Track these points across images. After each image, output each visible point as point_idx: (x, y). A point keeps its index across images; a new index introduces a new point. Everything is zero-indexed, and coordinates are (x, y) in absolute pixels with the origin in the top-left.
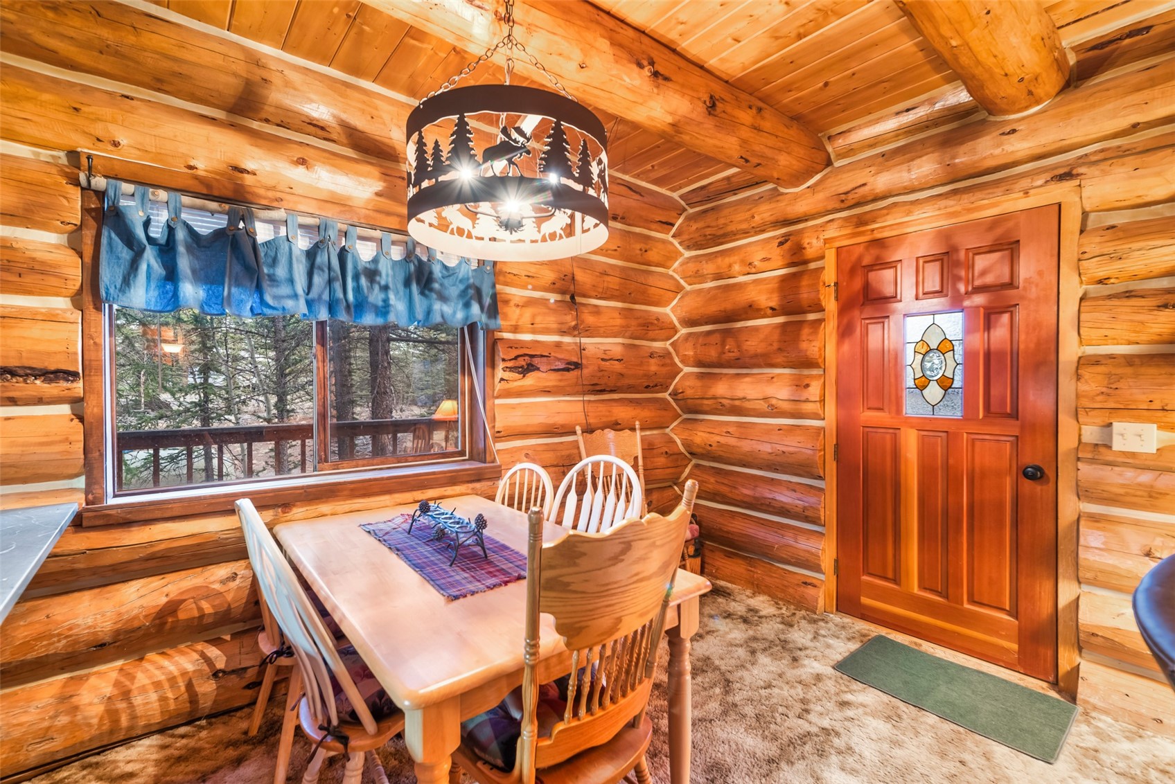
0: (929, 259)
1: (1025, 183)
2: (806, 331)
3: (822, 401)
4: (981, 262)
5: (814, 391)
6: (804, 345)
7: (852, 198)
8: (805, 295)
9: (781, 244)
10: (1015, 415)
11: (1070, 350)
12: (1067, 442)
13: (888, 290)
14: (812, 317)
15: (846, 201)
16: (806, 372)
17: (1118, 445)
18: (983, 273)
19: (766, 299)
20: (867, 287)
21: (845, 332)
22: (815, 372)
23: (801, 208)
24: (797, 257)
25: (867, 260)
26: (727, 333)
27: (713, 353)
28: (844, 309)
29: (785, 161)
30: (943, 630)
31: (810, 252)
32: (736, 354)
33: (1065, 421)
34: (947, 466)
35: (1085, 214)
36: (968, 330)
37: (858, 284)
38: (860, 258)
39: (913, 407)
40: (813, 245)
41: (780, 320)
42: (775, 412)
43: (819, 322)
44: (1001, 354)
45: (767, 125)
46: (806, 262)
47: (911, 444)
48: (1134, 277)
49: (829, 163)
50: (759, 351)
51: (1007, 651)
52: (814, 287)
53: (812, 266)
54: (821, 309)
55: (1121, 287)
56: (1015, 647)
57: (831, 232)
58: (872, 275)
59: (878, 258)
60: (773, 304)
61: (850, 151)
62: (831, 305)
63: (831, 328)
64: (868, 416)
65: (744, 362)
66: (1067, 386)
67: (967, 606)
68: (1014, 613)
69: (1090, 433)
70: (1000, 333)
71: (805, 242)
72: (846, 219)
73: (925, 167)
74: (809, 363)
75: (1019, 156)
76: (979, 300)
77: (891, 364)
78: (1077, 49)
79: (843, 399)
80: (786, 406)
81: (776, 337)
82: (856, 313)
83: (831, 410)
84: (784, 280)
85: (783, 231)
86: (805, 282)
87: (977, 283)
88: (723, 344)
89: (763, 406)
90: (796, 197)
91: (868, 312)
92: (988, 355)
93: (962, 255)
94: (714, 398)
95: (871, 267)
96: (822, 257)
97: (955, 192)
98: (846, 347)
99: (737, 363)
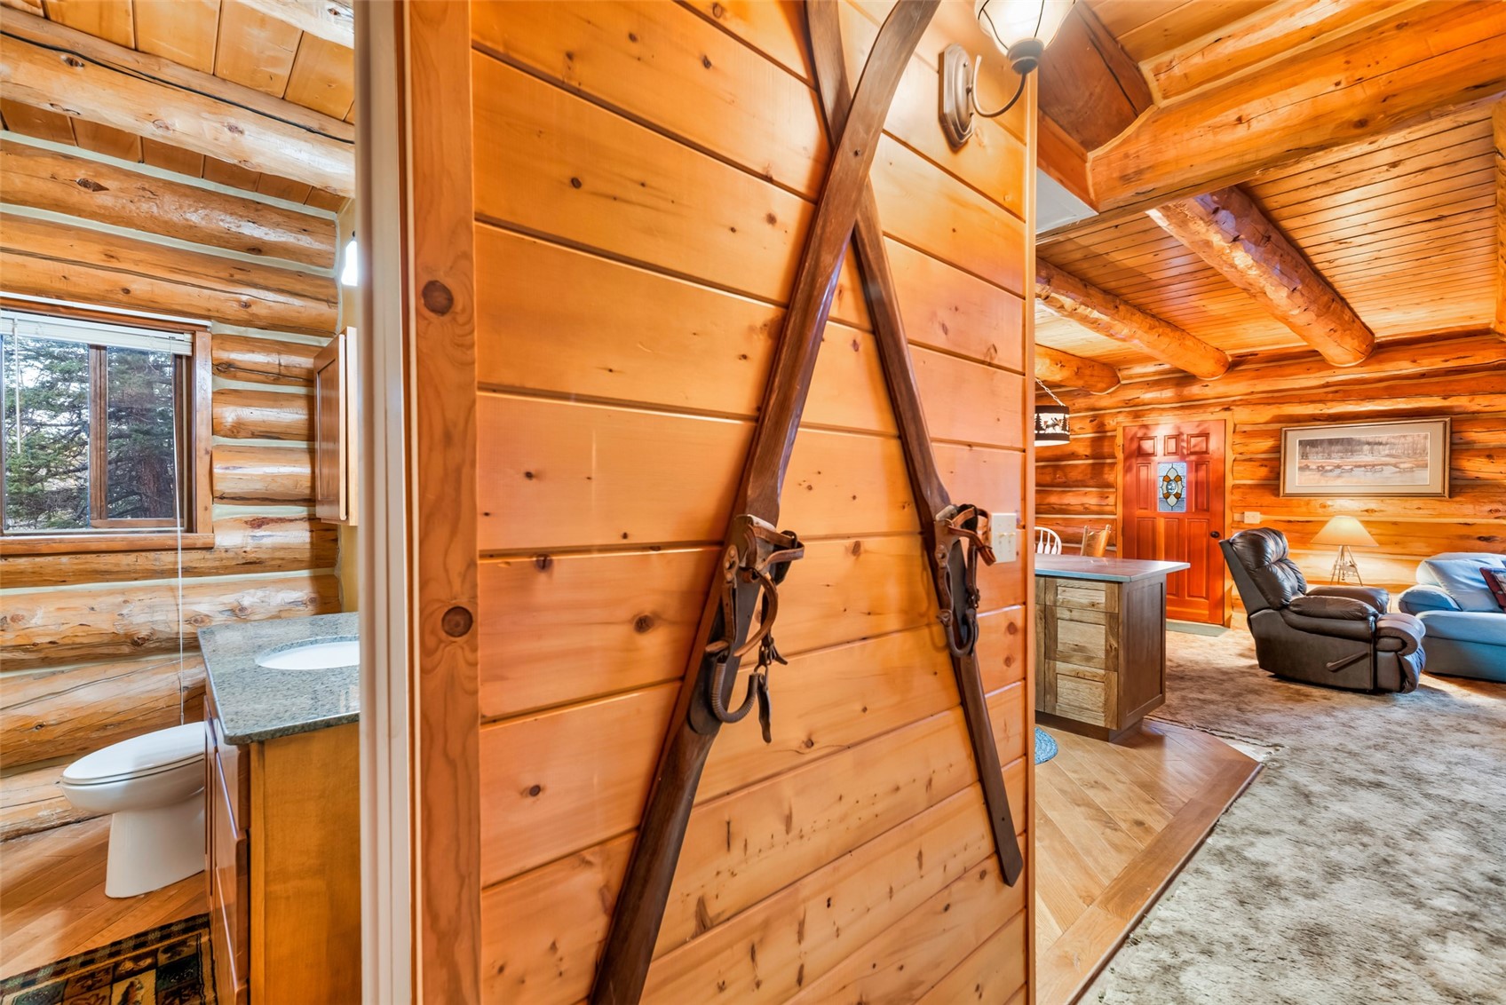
0: (1171, 437)
1: (1211, 409)
2: (1106, 469)
3: (1116, 505)
4: (1193, 441)
5: (1111, 500)
6: (1106, 476)
7: (1132, 403)
8: (1106, 450)
9: (1091, 421)
10: (1207, 510)
11: (1229, 482)
12: (1228, 521)
13: (1151, 451)
14: (1109, 461)
15: (1128, 403)
16: (1106, 490)
17: (1246, 521)
18: (1195, 446)
19: (1083, 449)
20: (1139, 447)
21: (1127, 470)
22: (1111, 490)
23: (1103, 403)
24: (1101, 428)
25: (1140, 435)
26: (1057, 468)
27: (1048, 479)
28: (1127, 458)
29: (1101, 385)
30: (1176, 612)
31: (1108, 428)
32: (1063, 480)
33: (1228, 512)
34: (1178, 535)
35: (1235, 425)
36: (1189, 471)
37: (1135, 446)
38: (1136, 434)
39: (1162, 508)
40: (1111, 423)
41: (1090, 461)
42: (1087, 511)
43: (1114, 464)
44: (1202, 483)
45: (1095, 373)
46: (1106, 432)
47: (1161, 525)
48: (1253, 453)
49: (1119, 382)
50: (1079, 478)
51: (1204, 615)
52: (1112, 446)
53: (1109, 434)
54: (1114, 457)
55: (1248, 457)
56: (1207, 612)
57: (1121, 418)
58: (1142, 442)
59: (1145, 434)
60: (1087, 454)
61: (1130, 377)
62: (1120, 456)
63: (1120, 467)
64: (1140, 512)
65: (1068, 485)
66: (1228, 498)
67: (1187, 598)
68: (1207, 598)
69: (1237, 517)
70: (1202, 474)
71: (1106, 422)
72: (1129, 412)
73: (1168, 393)
74: (1109, 485)
75: (1210, 396)
76: (1193, 458)
77: (1150, 485)
78: (1232, 355)
79: (1126, 504)
80: (1095, 508)
81: (1089, 470)
82: (1134, 460)
83: (1120, 510)
84: (1094, 440)
85: (1092, 413)
86: (1106, 443)
87: (1192, 450)
88: (1055, 474)
89: (1081, 508)
90: (1101, 397)
91: (1140, 460)
92: (1197, 483)
93: (1185, 437)
94: (1049, 504)
95: (1141, 439)
96: (1115, 430)
97: (1182, 407)
98: (1128, 477)
99: (1065, 485)
